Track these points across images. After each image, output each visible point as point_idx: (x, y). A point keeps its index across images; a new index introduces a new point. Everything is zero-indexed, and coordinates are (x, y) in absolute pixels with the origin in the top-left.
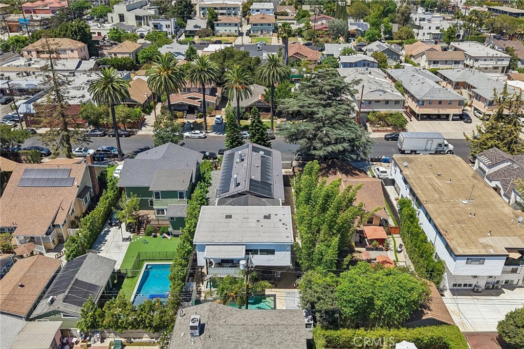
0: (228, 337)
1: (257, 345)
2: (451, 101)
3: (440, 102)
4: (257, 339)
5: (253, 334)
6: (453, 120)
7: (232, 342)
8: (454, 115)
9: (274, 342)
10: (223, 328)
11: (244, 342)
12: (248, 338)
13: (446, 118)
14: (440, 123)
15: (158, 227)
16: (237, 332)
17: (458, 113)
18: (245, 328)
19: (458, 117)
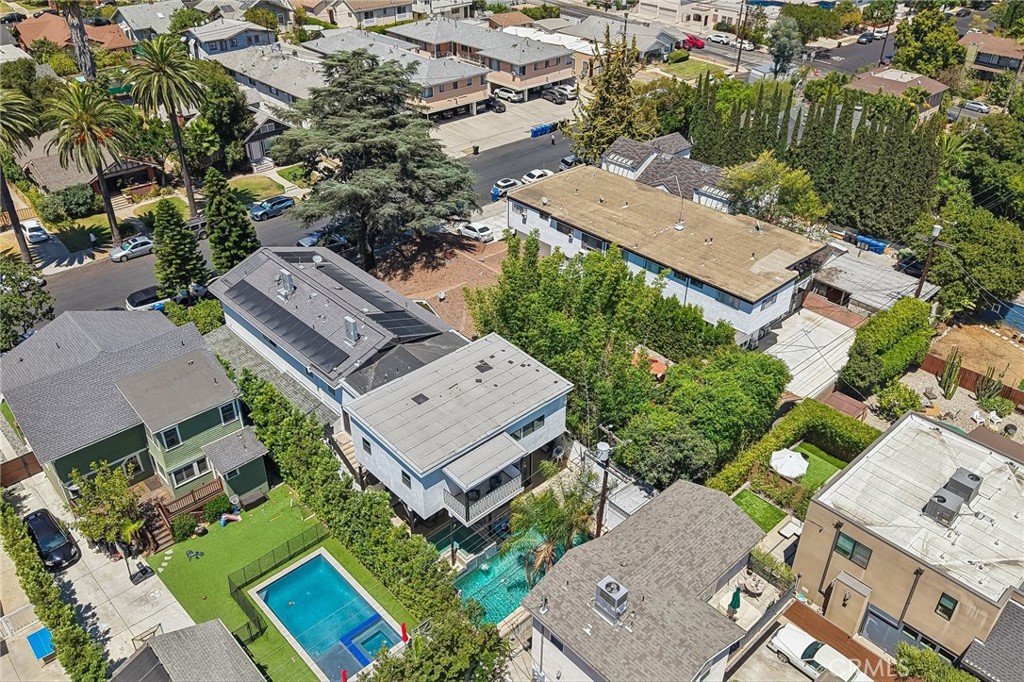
0: (657, 582)
1: (700, 565)
2: (470, 79)
3: (455, 85)
4: (692, 555)
5: (681, 554)
6: (479, 112)
7: (668, 585)
8: (478, 104)
9: (715, 544)
10: (635, 574)
11: (682, 573)
12: (680, 563)
13: (466, 111)
14: (462, 123)
15: (199, 509)
16: (660, 566)
17: (483, 98)
18: (663, 552)
19: (484, 106)
